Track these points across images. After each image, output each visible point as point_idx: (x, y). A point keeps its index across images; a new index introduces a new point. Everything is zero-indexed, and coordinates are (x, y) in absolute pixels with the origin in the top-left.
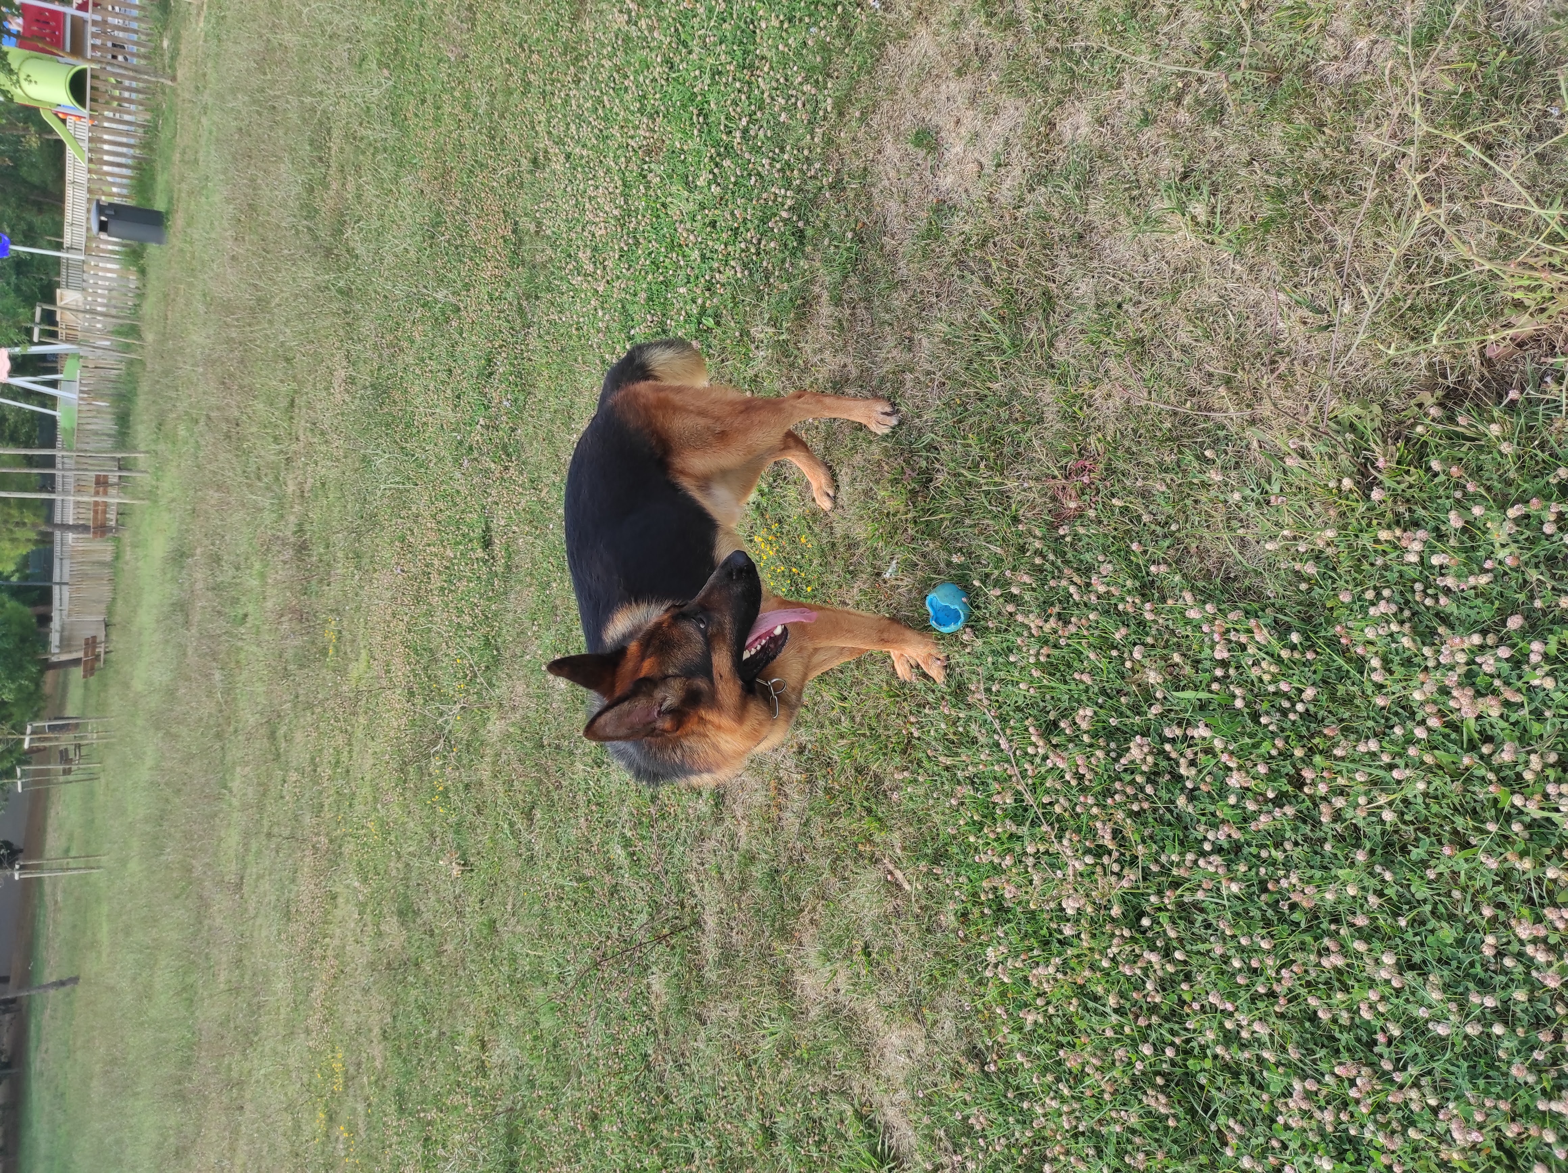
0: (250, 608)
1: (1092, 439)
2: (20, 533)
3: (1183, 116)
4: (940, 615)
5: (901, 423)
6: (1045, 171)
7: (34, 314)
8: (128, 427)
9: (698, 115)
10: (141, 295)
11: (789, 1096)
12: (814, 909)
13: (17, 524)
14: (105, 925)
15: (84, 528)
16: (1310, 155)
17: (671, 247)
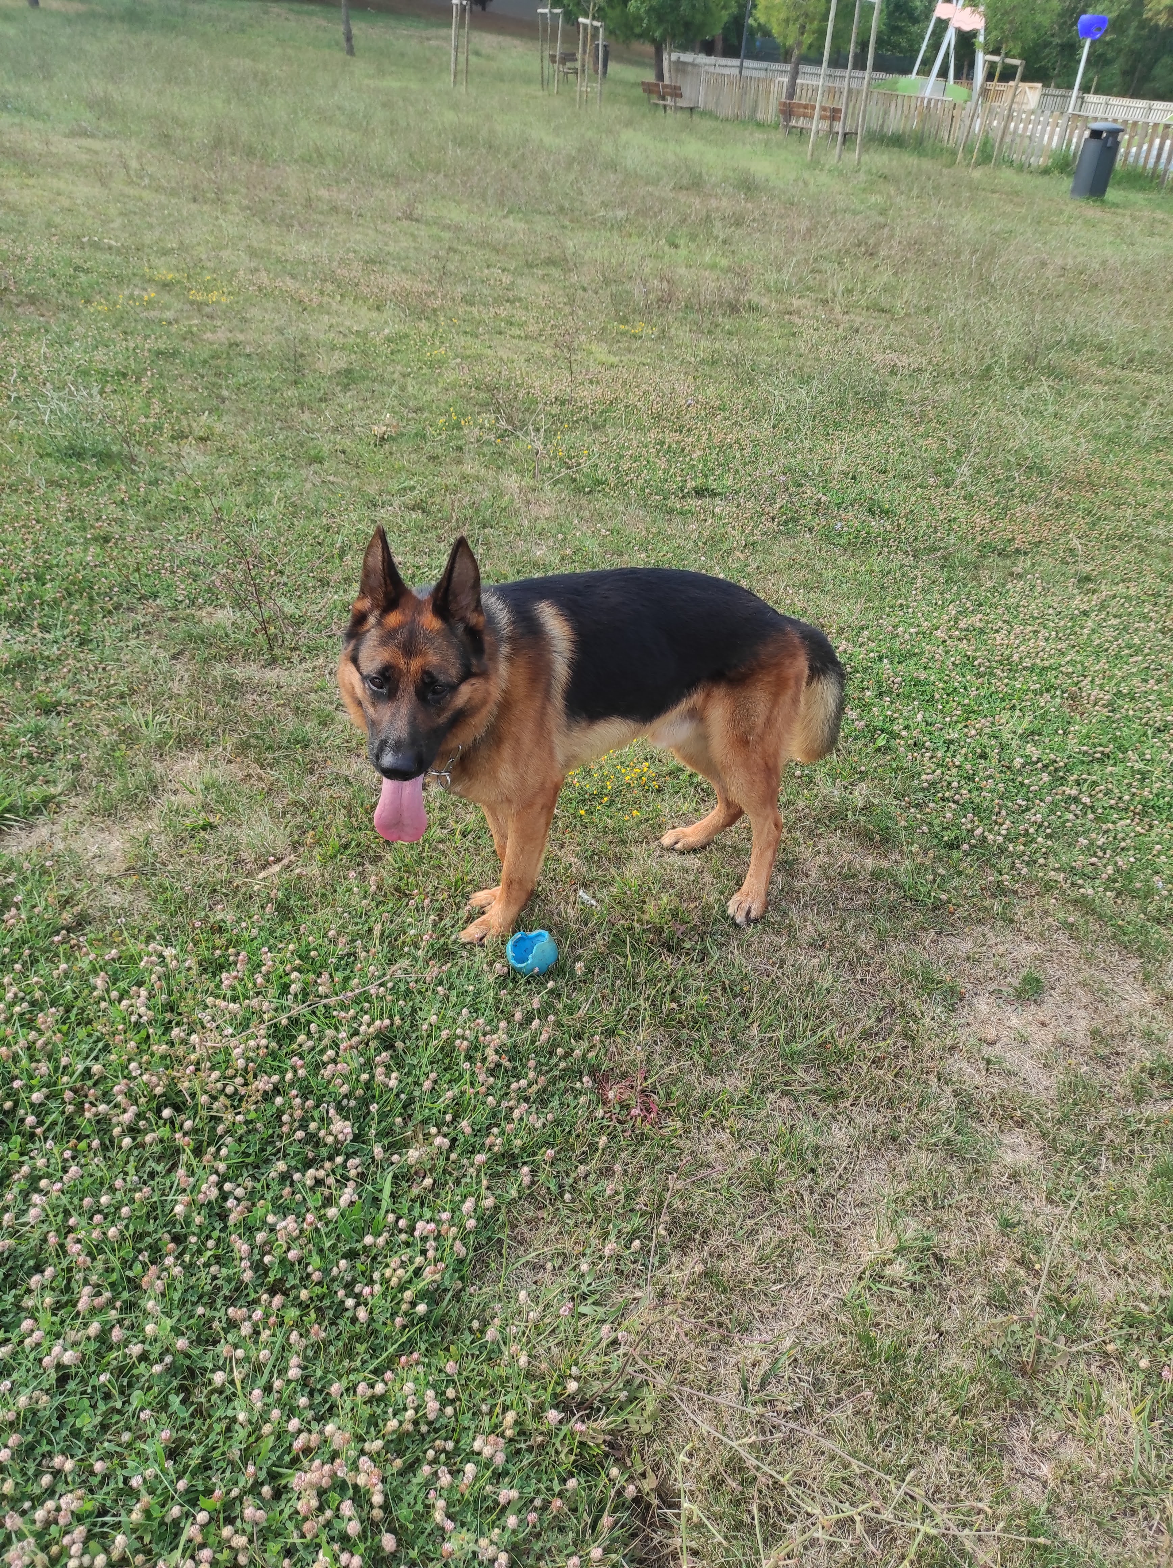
0: (683, 252)
1: (678, 1124)
2: (794, 28)
3: (1004, 1264)
4: (528, 943)
5: (736, 925)
6: (973, 1110)
7: (1014, 57)
8: (887, 146)
9: (1102, 753)
10: (1021, 169)
11: (83, 733)
12: (260, 779)
13: (803, 27)
14: (398, 84)
15: (791, 94)
16: (933, 1398)
17: (969, 711)
